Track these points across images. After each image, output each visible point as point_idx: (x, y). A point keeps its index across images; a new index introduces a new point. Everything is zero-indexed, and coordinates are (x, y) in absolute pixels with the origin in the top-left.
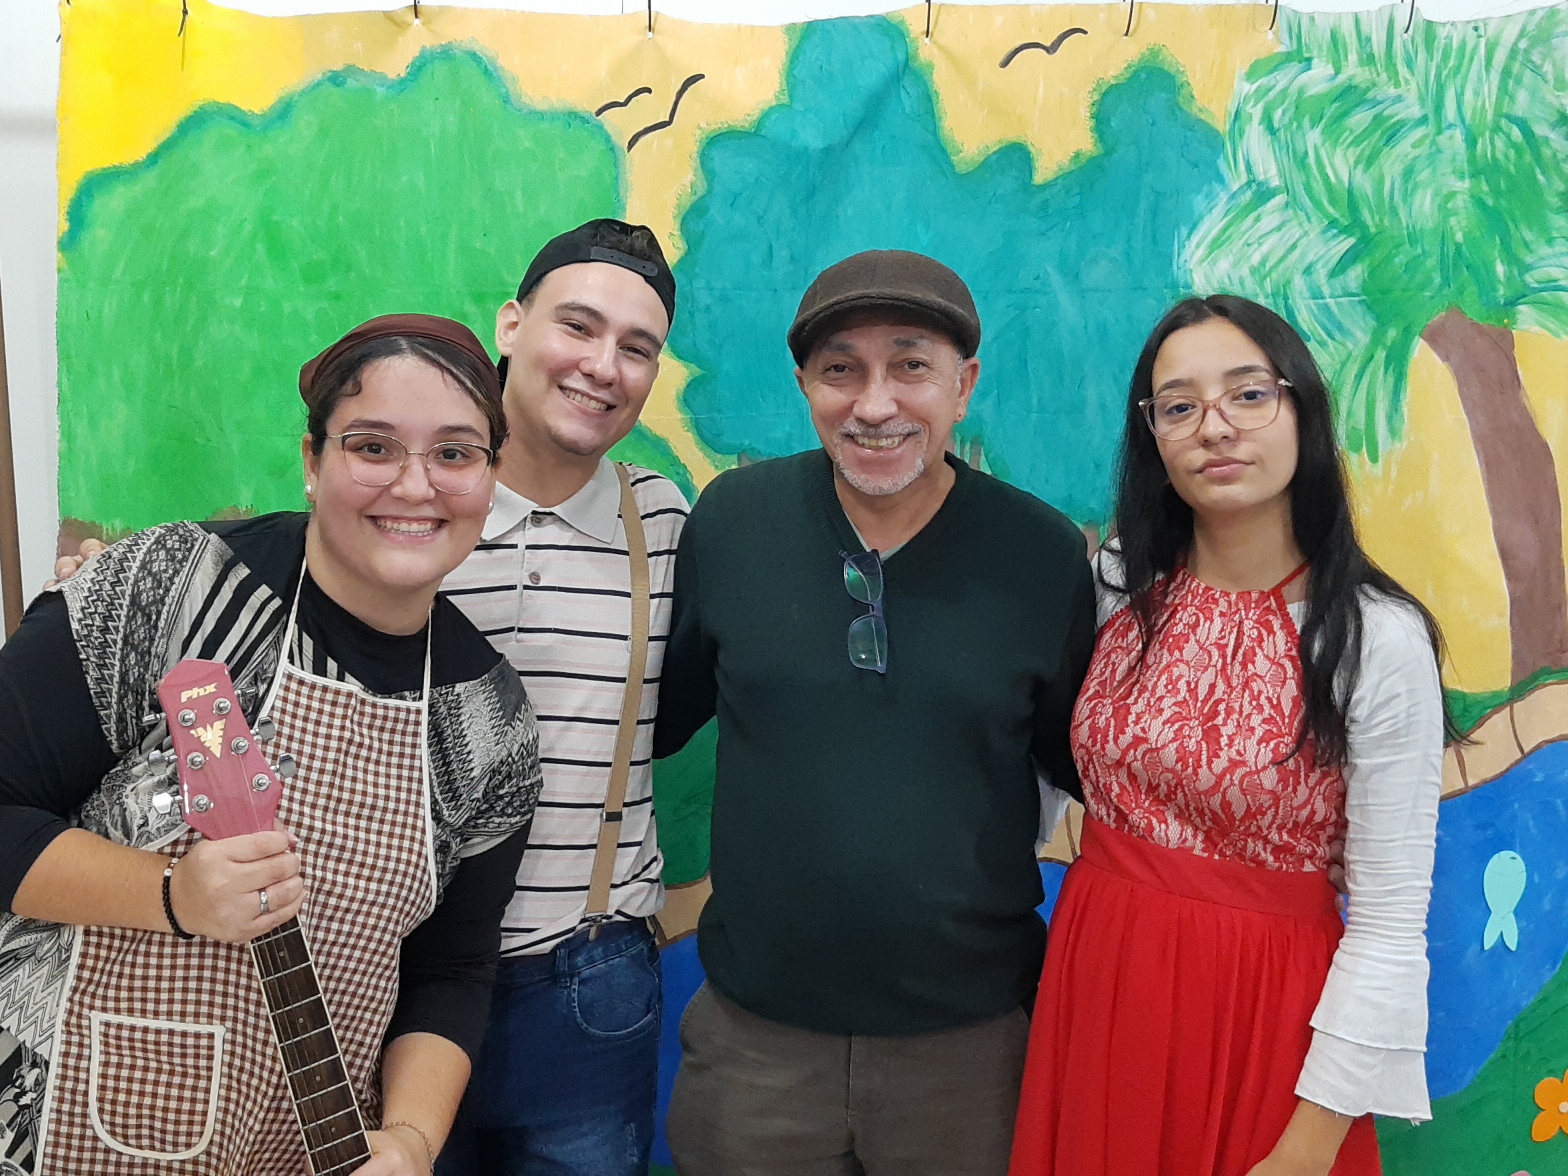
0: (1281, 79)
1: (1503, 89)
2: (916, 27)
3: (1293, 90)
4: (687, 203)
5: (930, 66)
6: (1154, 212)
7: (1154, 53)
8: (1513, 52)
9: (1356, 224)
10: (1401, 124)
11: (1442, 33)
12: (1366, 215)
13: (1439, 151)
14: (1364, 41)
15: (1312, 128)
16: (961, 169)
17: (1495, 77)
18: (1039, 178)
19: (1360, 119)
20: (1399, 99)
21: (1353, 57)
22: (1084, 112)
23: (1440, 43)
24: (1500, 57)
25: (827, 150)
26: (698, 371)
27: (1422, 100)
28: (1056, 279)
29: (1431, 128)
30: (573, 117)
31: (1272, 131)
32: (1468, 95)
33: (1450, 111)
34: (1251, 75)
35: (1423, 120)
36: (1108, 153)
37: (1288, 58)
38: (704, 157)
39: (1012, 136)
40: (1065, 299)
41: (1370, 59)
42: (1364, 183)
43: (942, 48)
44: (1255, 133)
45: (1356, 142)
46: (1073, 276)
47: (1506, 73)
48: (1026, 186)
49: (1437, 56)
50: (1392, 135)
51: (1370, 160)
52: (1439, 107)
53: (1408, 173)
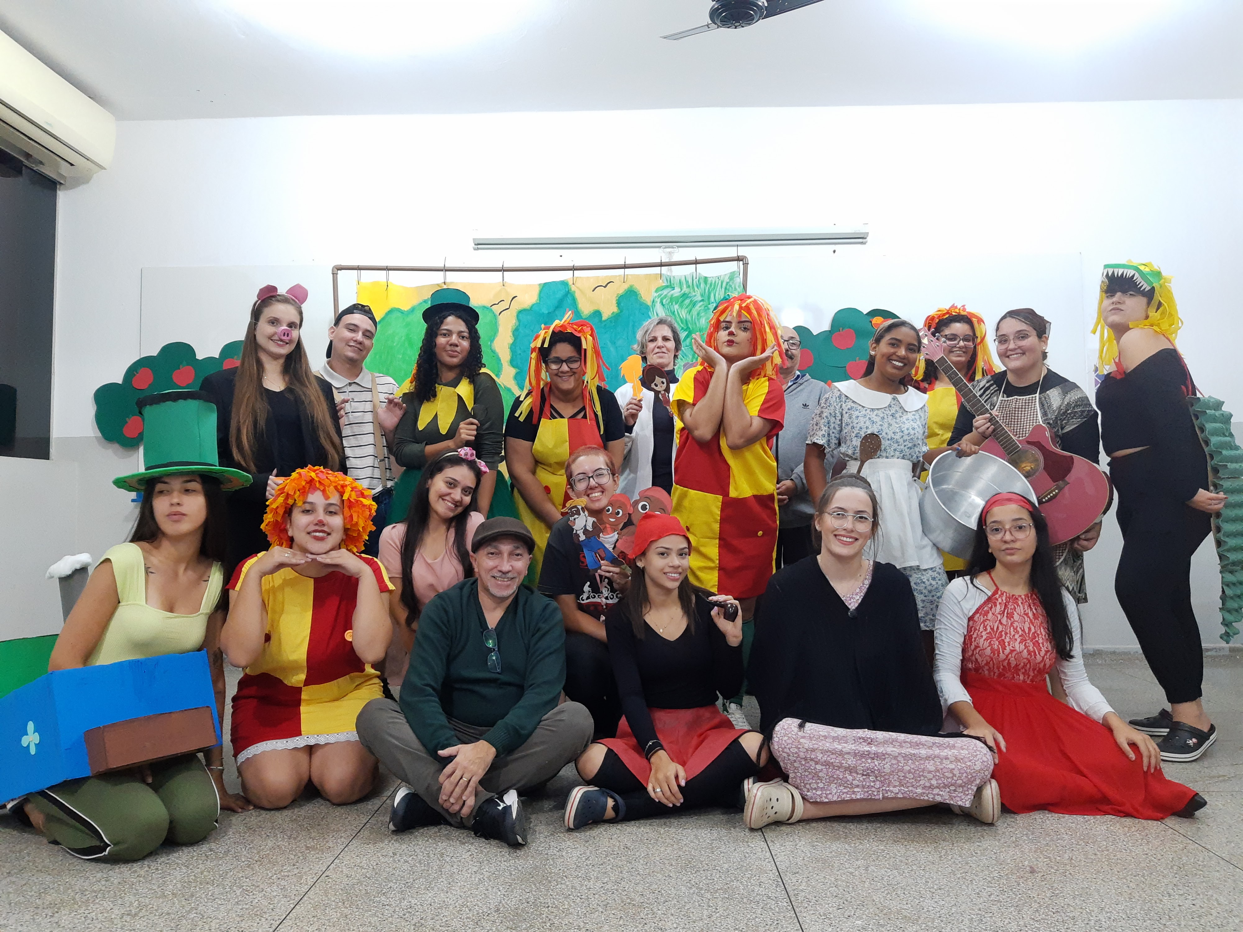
0: (665, 292)
1: (725, 293)
2: (571, 283)
3: (669, 294)
4: (514, 328)
5: (575, 292)
6: (633, 326)
7: (631, 286)
8: (727, 283)
9: (688, 328)
10: (696, 301)
11: (710, 280)
12: (690, 325)
13: (709, 309)
14: (687, 282)
15: (676, 304)
16: (584, 317)
17: (723, 290)
18: (604, 319)
19: (687, 302)
20: (695, 296)
21: (685, 286)
22: (614, 302)
23: (709, 282)
24: (724, 285)
25: (549, 313)
26: (518, 370)
27: (702, 295)
28: (609, 344)
29: (705, 303)
30: (484, 307)
31: (663, 305)
32: (717, 295)
33: (712, 299)
34: (656, 291)
35: (703, 300)
36: (621, 311)
37: (667, 287)
38: (518, 316)
39: (596, 308)
40: (612, 349)
41: (688, 286)
42: (689, 318)
43: (577, 288)
44: (658, 306)
45: (687, 308)
46: (613, 343)
47: (726, 288)
48: (601, 321)
49: (708, 286)
50: (694, 305)
51: (690, 312)
52: (709, 298)
53: (698, 314)
